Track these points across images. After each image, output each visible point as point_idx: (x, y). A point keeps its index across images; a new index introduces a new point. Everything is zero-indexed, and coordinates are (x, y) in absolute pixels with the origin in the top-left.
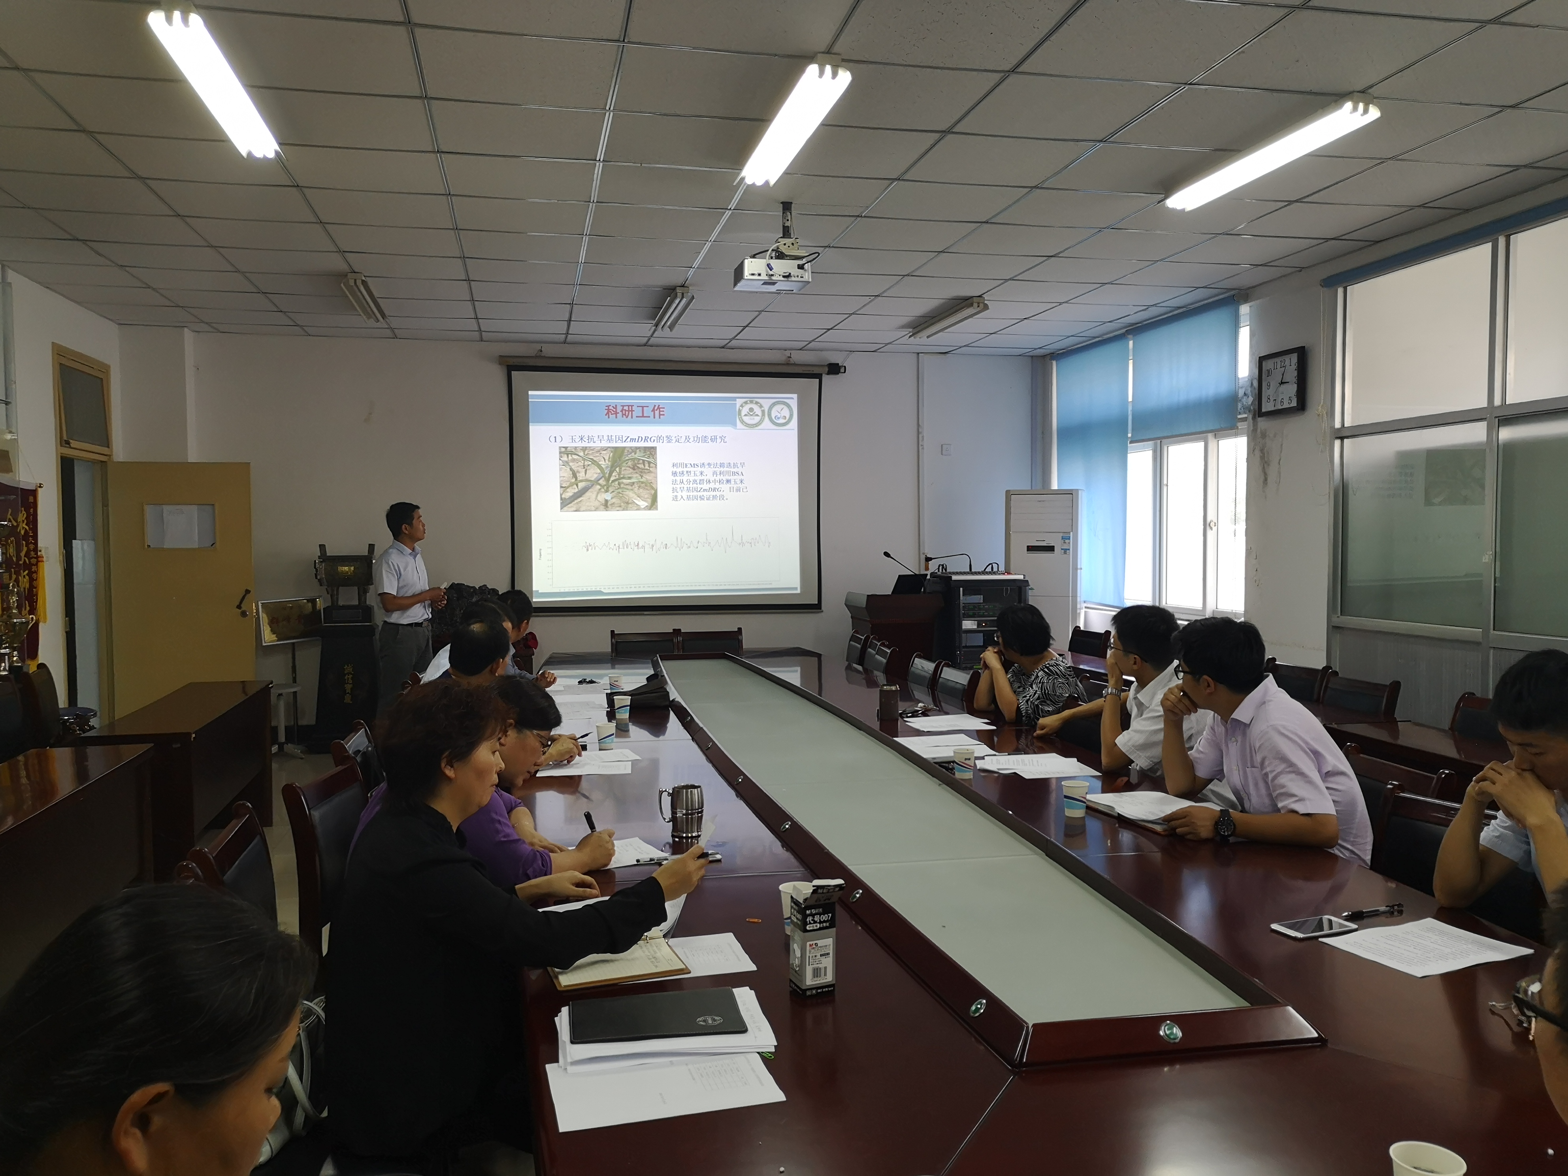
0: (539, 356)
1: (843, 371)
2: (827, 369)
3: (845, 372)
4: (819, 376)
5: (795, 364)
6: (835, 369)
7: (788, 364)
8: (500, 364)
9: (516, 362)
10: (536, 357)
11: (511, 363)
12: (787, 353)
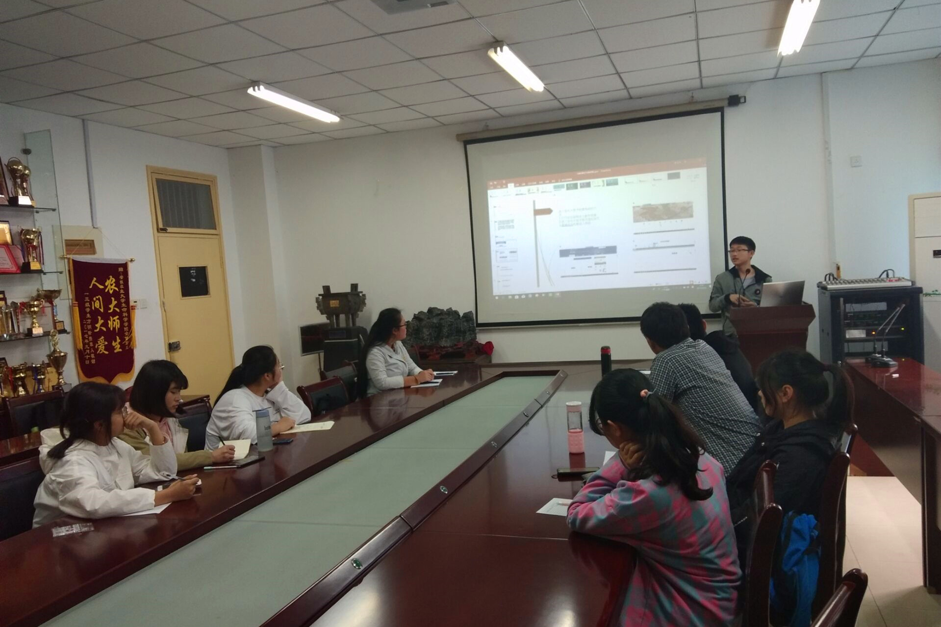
0: (487, 129)
1: (743, 101)
2: (726, 102)
3: (745, 102)
4: (721, 110)
5: (696, 102)
6: (735, 101)
7: (690, 103)
8: (458, 140)
9: (469, 138)
10: (483, 131)
11: (465, 139)
12: (690, 94)
